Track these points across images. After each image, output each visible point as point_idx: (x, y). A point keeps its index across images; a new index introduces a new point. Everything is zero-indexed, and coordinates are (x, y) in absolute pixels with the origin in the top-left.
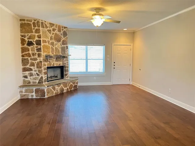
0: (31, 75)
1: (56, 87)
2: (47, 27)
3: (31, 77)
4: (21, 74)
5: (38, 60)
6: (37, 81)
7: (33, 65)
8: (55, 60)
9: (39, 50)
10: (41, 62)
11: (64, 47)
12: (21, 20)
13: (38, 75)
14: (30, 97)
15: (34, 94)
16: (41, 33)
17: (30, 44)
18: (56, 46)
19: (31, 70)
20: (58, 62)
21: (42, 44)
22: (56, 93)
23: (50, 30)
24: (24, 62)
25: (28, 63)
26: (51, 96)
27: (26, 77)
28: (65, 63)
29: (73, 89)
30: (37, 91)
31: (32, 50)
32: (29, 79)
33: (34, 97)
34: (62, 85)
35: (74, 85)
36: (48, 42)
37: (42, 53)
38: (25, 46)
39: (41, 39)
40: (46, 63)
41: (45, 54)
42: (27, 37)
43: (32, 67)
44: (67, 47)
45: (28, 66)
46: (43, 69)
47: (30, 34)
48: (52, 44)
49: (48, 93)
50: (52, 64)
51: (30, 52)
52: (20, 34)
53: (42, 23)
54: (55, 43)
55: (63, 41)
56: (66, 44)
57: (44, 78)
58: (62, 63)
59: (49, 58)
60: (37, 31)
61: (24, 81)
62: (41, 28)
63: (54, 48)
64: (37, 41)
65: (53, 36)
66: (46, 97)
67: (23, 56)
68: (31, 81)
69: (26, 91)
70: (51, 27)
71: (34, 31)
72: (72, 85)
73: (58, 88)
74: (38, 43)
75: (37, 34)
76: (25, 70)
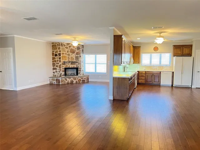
0: (56, 72)
1: (68, 79)
2: (65, 46)
3: (57, 73)
4: (52, 71)
5: (60, 64)
6: (59, 75)
7: (57, 66)
8: (70, 64)
9: (60, 58)
10: (61, 65)
11: (78, 56)
12: (52, 43)
13: (60, 72)
14: (54, 83)
15: (55, 81)
16: (61, 49)
17: (56, 55)
18: (72, 56)
19: (56, 69)
20: (73, 65)
21: (61, 55)
22: (67, 82)
23: (67, 47)
24: (54, 65)
25: (55, 65)
26: (64, 83)
27: (54, 73)
28: (78, 66)
29: (81, 82)
30: (57, 80)
31: (57, 58)
32: (55, 74)
33: (55, 83)
34: (72, 78)
35: (82, 80)
36: (66, 54)
37: (61, 60)
38: (54, 56)
39: (61, 53)
40: (64, 66)
41: (63, 60)
42: (55, 52)
43: (57, 68)
44: (80, 56)
45: (55, 67)
46: (62, 69)
47: (56, 50)
48: (69, 55)
49: (62, 81)
50: (68, 66)
51: (56, 60)
52: (52, 50)
53: (62, 44)
54: (70, 54)
55: (77, 53)
56: (80, 54)
57: (62, 74)
58: (75, 66)
59: (66, 63)
60: (59, 48)
61: (53, 75)
62: (61, 47)
63: (70, 57)
64: (59, 53)
65: (69, 50)
66: (60, 84)
67: (53, 62)
68: (57, 75)
69: (52, 80)
70: (68, 45)
71: (58, 48)
72: (81, 80)
73: (69, 80)
74: (60, 55)
75: (59, 50)
76: (54, 69)
